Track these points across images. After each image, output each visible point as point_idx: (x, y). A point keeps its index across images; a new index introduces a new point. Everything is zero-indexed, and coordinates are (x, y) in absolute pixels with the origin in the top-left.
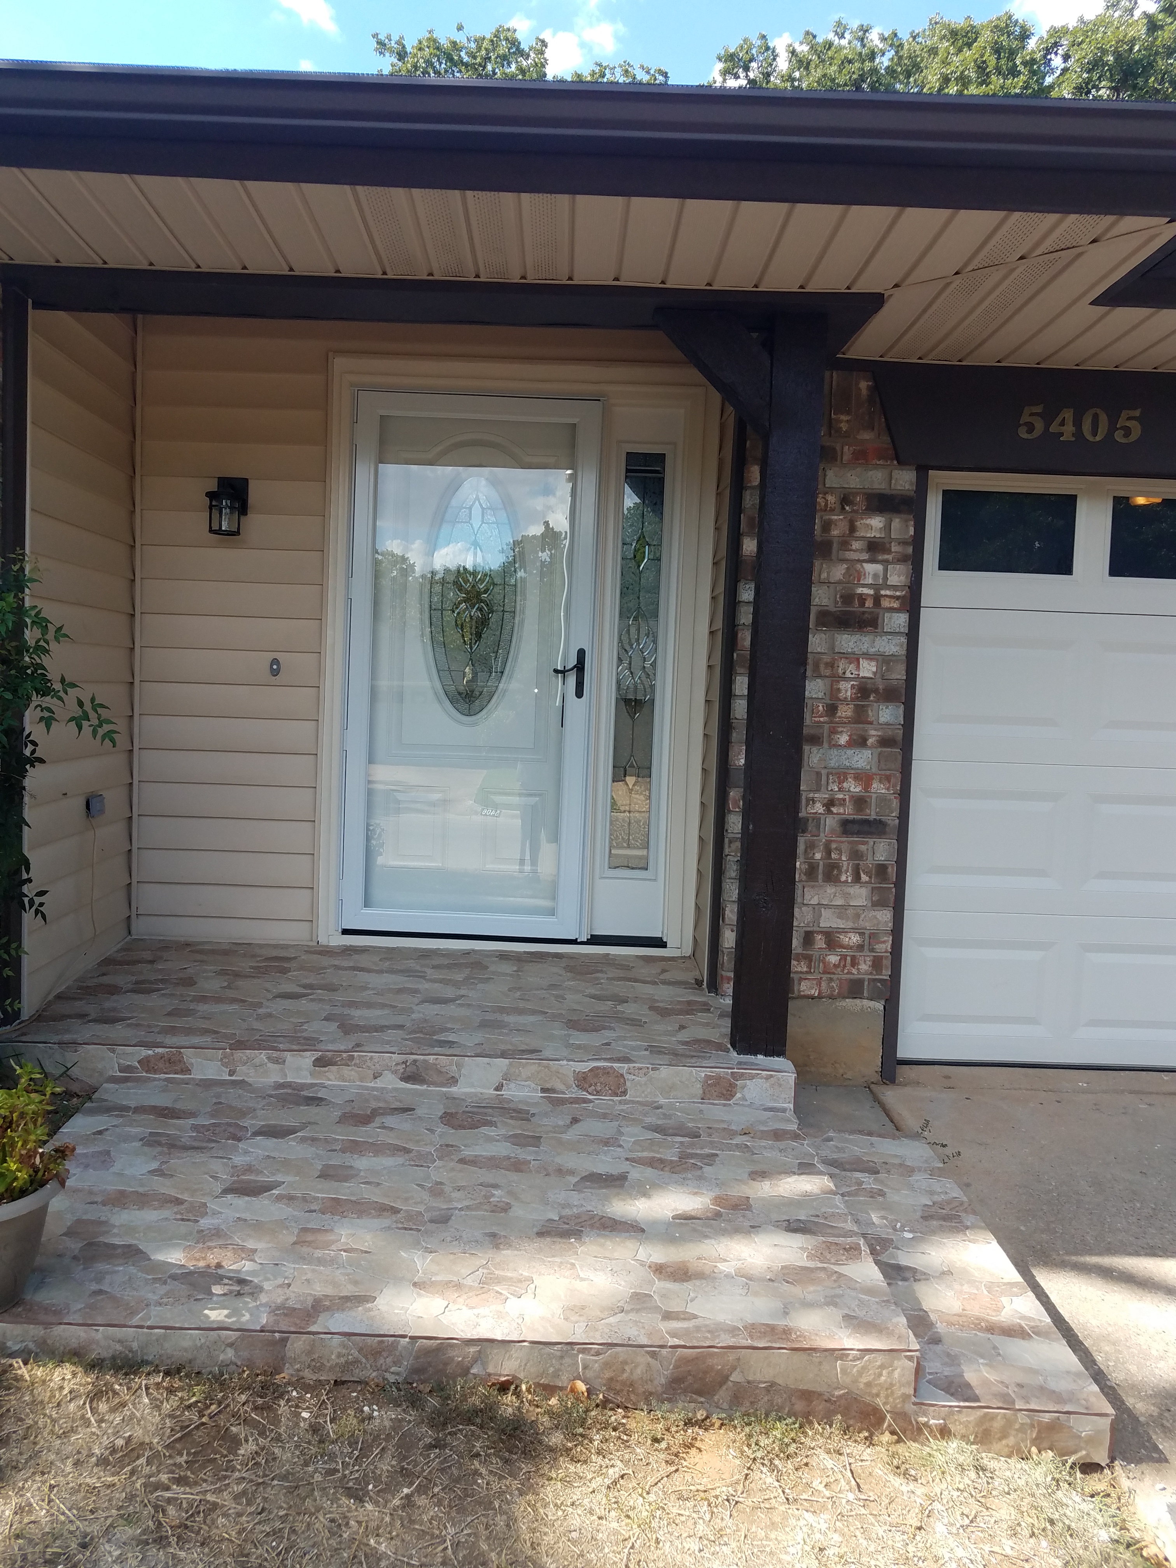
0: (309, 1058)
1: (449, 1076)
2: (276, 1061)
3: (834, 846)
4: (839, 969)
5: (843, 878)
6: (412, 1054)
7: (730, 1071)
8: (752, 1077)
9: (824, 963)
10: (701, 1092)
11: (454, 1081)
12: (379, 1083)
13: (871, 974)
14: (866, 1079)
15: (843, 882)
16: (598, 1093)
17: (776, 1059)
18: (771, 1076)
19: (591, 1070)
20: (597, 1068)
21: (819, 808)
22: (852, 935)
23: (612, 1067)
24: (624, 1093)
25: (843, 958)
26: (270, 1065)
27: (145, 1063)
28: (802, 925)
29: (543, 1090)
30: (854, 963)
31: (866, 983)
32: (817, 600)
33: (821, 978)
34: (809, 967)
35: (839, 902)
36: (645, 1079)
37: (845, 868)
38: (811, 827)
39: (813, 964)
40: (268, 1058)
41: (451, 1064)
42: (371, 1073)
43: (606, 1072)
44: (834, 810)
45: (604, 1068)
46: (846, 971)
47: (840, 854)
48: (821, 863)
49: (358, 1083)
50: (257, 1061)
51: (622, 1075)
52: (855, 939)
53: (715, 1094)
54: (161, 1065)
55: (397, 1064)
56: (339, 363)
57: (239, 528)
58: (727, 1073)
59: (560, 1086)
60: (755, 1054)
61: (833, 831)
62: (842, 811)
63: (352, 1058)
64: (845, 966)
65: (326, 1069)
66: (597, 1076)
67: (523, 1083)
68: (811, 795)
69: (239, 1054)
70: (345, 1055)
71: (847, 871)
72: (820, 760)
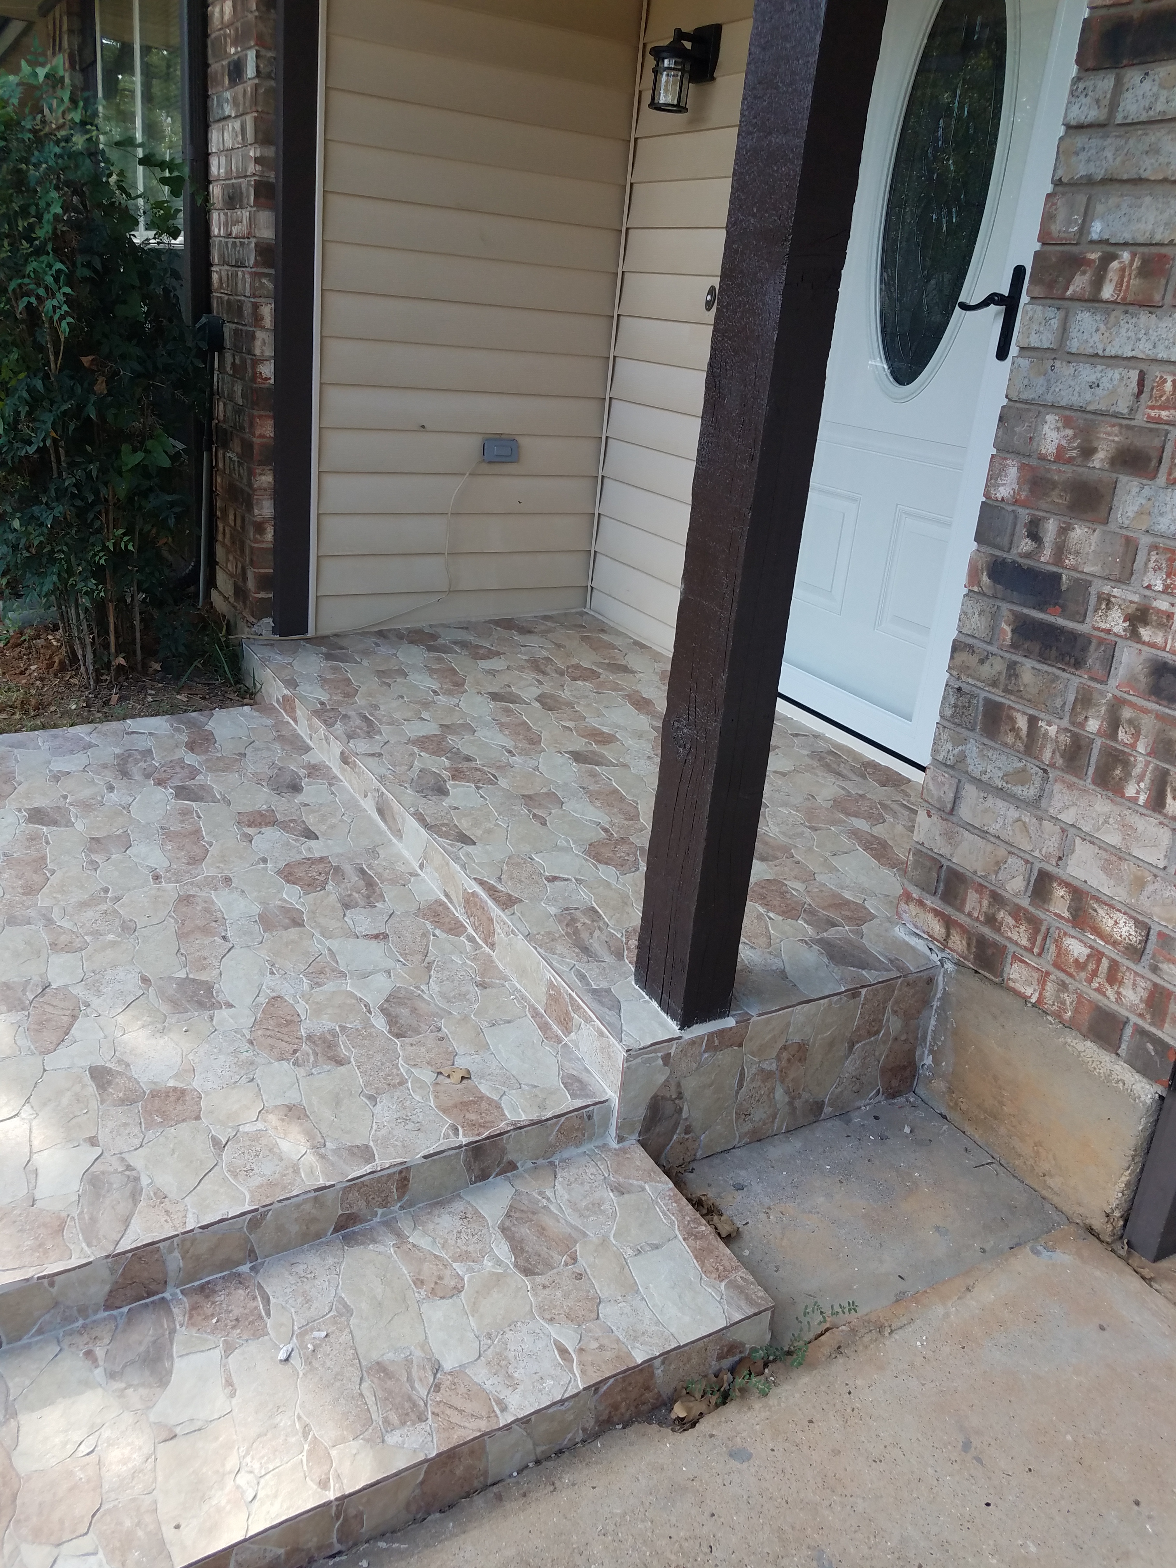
0: (339, 747)
1: (398, 827)
2: (327, 741)
3: (1127, 713)
4: (1083, 975)
5: (1130, 790)
6: (382, 784)
9: (1059, 947)
12: (366, 804)
13: (1141, 1015)
14: (1081, 1210)
15: (1130, 799)
16: (476, 929)
19: (473, 894)
20: (477, 895)
21: (1116, 622)
22: (1122, 919)
23: (486, 902)
25: (1096, 955)
26: (324, 742)
28: (1036, 854)
29: (445, 893)
30: (1113, 976)
31: (1128, 1031)
33: (1048, 974)
34: (1032, 940)
35: (1113, 838)
36: (506, 940)
37: (1137, 771)
38: (1093, 658)
39: (1039, 938)
40: (324, 734)
41: (400, 814)
42: (363, 788)
43: (482, 905)
44: (1145, 633)
45: (481, 900)
46: (1095, 985)
47: (1136, 735)
48: (1098, 743)
50: (320, 734)
51: (492, 920)
52: (1125, 930)
55: (375, 790)
59: (454, 897)
61: (1132, 681)
62: (1159, 639)
63: (355, 764)
64: (1095, 973)
65: (345, 767)
66: (475, 905)
67: (434, 873)
68: (1106, 589)
69: (314, 721)
70: (352, 758)
71: (1141, 779)
72: (1140, 513)
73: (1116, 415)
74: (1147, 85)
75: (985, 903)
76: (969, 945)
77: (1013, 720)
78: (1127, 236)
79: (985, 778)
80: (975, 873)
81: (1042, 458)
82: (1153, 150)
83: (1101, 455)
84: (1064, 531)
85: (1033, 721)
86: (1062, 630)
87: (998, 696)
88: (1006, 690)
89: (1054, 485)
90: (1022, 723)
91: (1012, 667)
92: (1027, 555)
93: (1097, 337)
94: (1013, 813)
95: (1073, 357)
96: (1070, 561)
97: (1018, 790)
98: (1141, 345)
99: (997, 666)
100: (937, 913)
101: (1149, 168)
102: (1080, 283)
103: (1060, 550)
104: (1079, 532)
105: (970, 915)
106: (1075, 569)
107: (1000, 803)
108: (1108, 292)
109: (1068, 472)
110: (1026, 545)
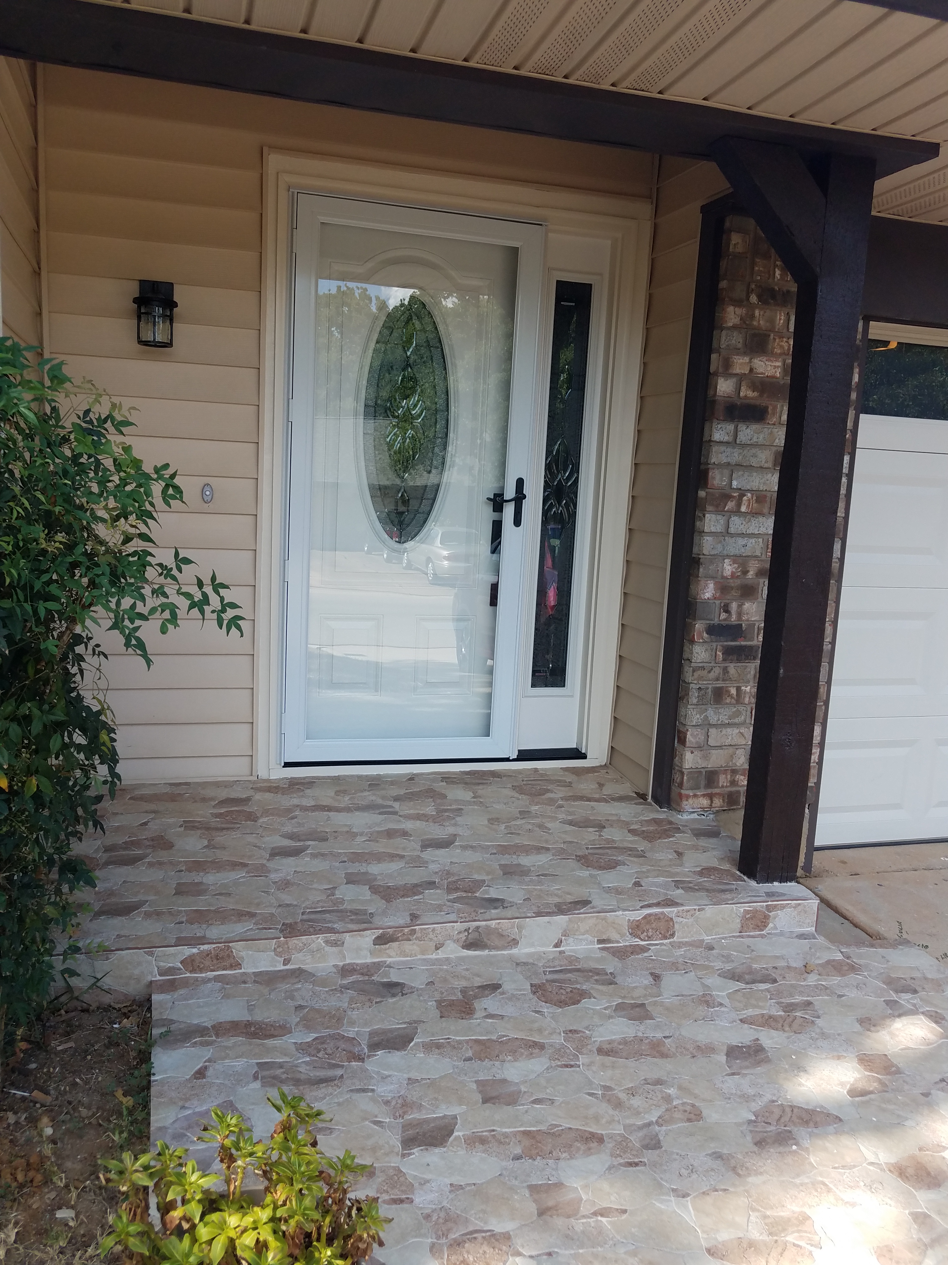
0: (369, 937)
1: (510, 939)
2: (334, 944)
6: (475, 921)
7: (765, 904)
8: (783, 907)
10: (739, 926)
11: (515, 943)
12: (441, 954)
16: (649, 938)
18: (799, 904)
19: (645, 918)
20: (650, 915)
23: (662, 913)
24: (673, 935)
26: (328, 949)
27: (190, 963)
29: (600, 942)
32: (777, 441)
36: (691, 920)
40: (327, 942)
41: (513, 927)
42: (432, 945)
43: (658, 917)
45: (656, 915)
49: (419, 957)
50: (314, 946)
51: (671, 919)
53: (752, 926)
54: (207, 963)
55: (460, 933)
58: (762, 907)
59: (614, 936)
60: (772, 882)
63: (413, 932)
65: (387, 946)
66: (649, 922)
67: (581, 937)
69: (294, 942)
70: (406, 930)
73: (756, 557)
74: (748, 431)
75: (729, 776)
76: (723, 800)
77: (728, 692)
78: (749, 487)
79: (719, 722)
80: (722, 767)
81: (723, 577)
82: (754, 456)
83: (751, 573)
84: (740, 606)
85: (738, 689)
86: (745, 646)
87: (720, 684)
88: (723, 680)
89: (732, 588)
90: (733, 691)
91: (725, 670)
92: (725, 620)
93: (742, 526)
94: (736, 731)
95: (732, 535)
96: (745, 618)
97: (736, 720)
98: (761, 529)
99: (717, 671)
100: (704, 795)
101: (754, 462)
102: (730, 505)
103: (740, 614)
104: (747, 605)
105: (723, 786)
106: (748, 620)
107: (729, 730)
108: (743, 509)
109: (738, 582)
110: (723, 616)
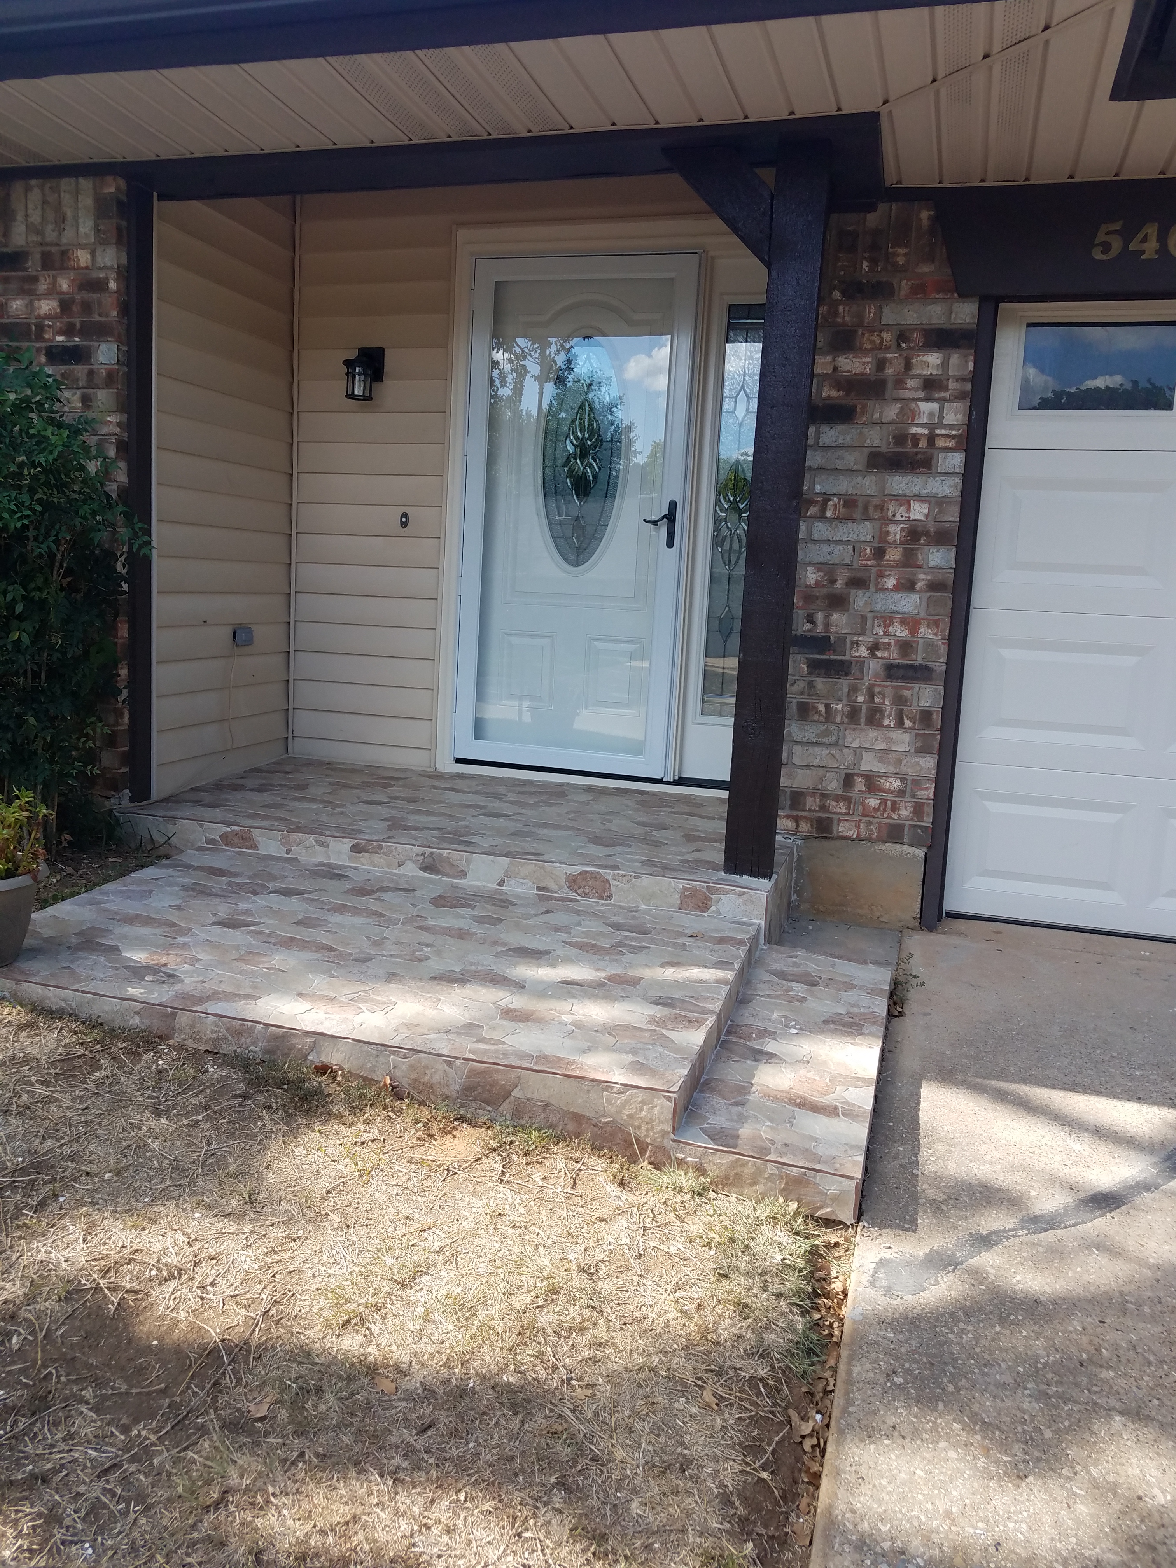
0: (347, 844)
1: (459, 869)
2: (323, 844)
3: (877, 690)
4: (879, 813)
5: (886, 723)
6: (429, 847)
7: (706, 885)
8: (726, 893)
9: (863, 806)
10: (679, 902)
11: (463, 874)
12: (402, 871)
13: (912, 820)
14: (902, 923)
15: (886, 727)
16: (586, 895)
17: (761, 880)
18: (744, 893)
19: (580, 874)
20: (586, 872)
21: (863, 652)
22: (893, 780)
23: (598, 873)
24: (610, 897)
25: (884, 802)
26: (317, 847)
27: (225, 837)
28: (842, 766)
29: (539, 889)
30: (894, 808)
31: (906, 829)
32: (868, 441)
33: (860, 820)
34: (849, 808)
35: (882, 746)
36: (626, 886)
37: (887, 713)
38: (854, 670)
39: (852, 806)
40: (316, 842)
41: (461, 859)
42: (396, 861)
43: (594, 876)
44: (879, 654)
45: (592, 873)
46: (886, 816)
47: (884, 698)
48: (864, 707)
49: (386, 869)
50: (307, 843)
51: (608, 881)
52: (896, 784)
53: (692, 905)
54: (236, 840)
55: (417, 855)
56: (463, 234)
57: (370, 394)
58: (703, 887)
59: (553, 886)
60: (741, 874)
61: (876, 675)
62: (886, 655)
63: (381, 847)
64: (885, 810)
65: (361, 855)
66: (585, 879)
67: (521, 881)
68: (855, 638)
69: (294, 836)
70: (375, 844)
71: (890, 716)
72: (866, 603)
73: (844, 565)
74: (832, 432)
75: (818, 800)
76: (812, 826)
77: (816, 708)
78: (835, 492)
79: (805, 740)
80: (808, 788)
81: (807, 586)
82: (841, 458)
83: (840, 582)
84: (827, 617)
85: (828, 706)
86: (835, 661)
87: (805, 699)
88: (809, 695)
89: (817, 598)
90: (822, 708)
91: (811, 685)
92: (809, 631)
93: (827, 533)
94: (825, 751)
95: (815, 542)
96: (833, 629)
97: (825, 740)
98: (851, 535)
99: (801, 685)
100: (788, 817)
101: (840, 465)
102: (813, 510)
103: (827, 626)
104: (835, 617)
105: (810, 810)
106: (837, 633)
107: (816, 749)
108: (829, 514)
109: (824, 591)
110: (807, 626)
